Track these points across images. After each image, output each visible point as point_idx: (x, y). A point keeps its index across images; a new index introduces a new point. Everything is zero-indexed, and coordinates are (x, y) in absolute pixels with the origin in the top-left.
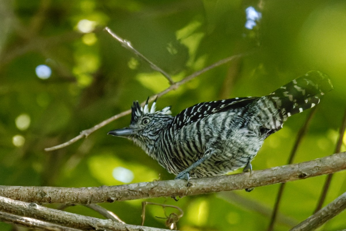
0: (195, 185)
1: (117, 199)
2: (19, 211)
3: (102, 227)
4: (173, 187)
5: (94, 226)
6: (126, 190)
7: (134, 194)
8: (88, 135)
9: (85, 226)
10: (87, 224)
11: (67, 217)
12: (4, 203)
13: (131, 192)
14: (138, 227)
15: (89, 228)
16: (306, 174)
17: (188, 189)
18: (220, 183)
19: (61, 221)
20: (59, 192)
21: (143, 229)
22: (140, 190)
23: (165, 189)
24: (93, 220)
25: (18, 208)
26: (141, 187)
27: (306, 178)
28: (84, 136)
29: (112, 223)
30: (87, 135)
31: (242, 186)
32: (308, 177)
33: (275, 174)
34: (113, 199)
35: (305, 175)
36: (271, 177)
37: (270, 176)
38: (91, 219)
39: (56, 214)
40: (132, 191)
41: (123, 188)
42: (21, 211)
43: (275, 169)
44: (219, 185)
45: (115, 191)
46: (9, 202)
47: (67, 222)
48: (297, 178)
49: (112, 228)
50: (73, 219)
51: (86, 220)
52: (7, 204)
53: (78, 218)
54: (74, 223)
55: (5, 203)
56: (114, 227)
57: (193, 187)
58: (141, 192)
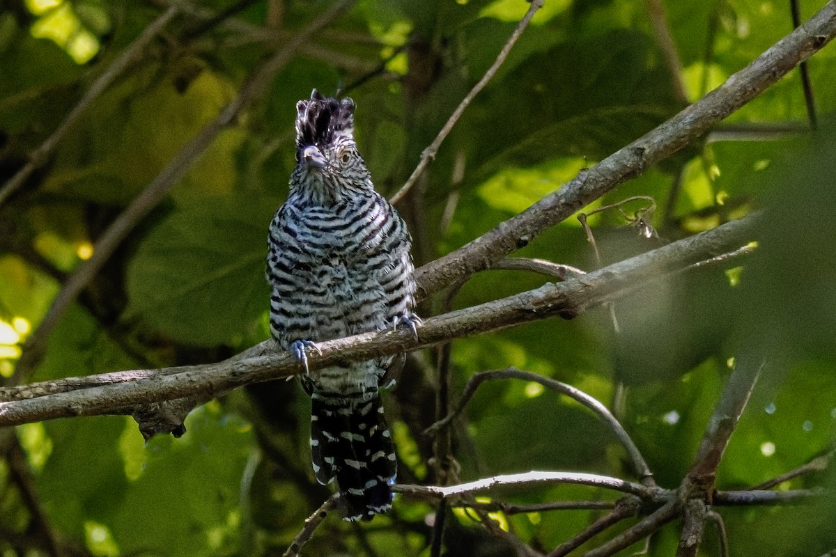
0: (650, 147)
1: (533, 236)
2: (392, 345)
3: (542, 302)
4: (615, 169)
5: (527, 308)
6: (538, 213)
7: (556, 214)
8: (435, 153)
9: (512, 315)
10: (514, 310)
11: (475, 314)
12: (360, 345)
13: (549, 212)
14: (600, 272)
15: (520, 314)
16: (824, 36)
17: (641, 160)
18: (690, 123)
19: (470, 328)
20: (431, 273)
21: (610, 270)
22: (563, 201)
23: (603, 178)
24: (519, 298)
25: (387, 342)
26: (562, 195)
27: (826, 44)
28: (430, 158)
29: (554, 288)
30: (432, 155)
31: (728, 110)
32: (829, 41)
33: (771, 61)
34: (525, 238)
35: (822, 39)
36: (767, 71)
37: (765, 69)
38: (517, 300)
39: (456, 319)
40: (551, 208)
41: (532, 212)
42: (396, 345)
43: (768, 55)
44: (688, 127)
45: (523, 224)
46: (368, 339)
47: (480, 324)
48: (811, 50)
49: (557, 296)
50: (488, 312)
51: (509, 304)
52: (366, 344)
53: (494, 309)
54: (492, 319)
55: (363, 345)
56: (560, 291)
57: (647, 151)
58: (566, 204)
